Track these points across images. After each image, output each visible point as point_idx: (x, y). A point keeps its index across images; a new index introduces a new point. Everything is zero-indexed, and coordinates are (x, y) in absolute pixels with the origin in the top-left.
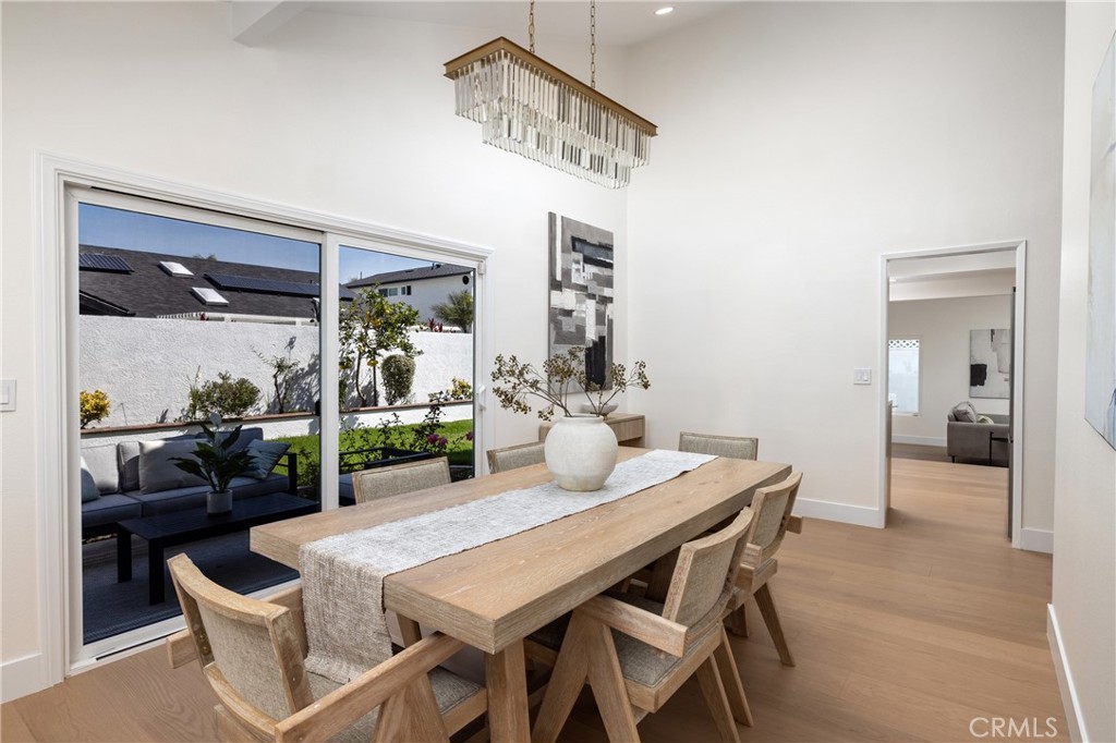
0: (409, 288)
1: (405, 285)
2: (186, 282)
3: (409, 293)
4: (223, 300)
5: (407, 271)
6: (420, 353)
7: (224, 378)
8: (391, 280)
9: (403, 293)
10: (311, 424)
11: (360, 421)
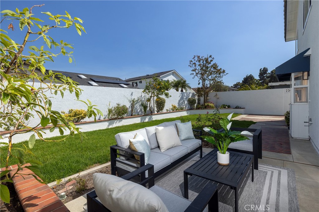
0: (141, 81)
1: (140, 81)
2: (86, 80)
3: (141, 83)
4: (97, 85)
5: (139, 77)
6: (170, 96)
7: (118, 105)
8: (135, 79)
9: (139, 83)
10: (141, 118)
11: (153, 117)
